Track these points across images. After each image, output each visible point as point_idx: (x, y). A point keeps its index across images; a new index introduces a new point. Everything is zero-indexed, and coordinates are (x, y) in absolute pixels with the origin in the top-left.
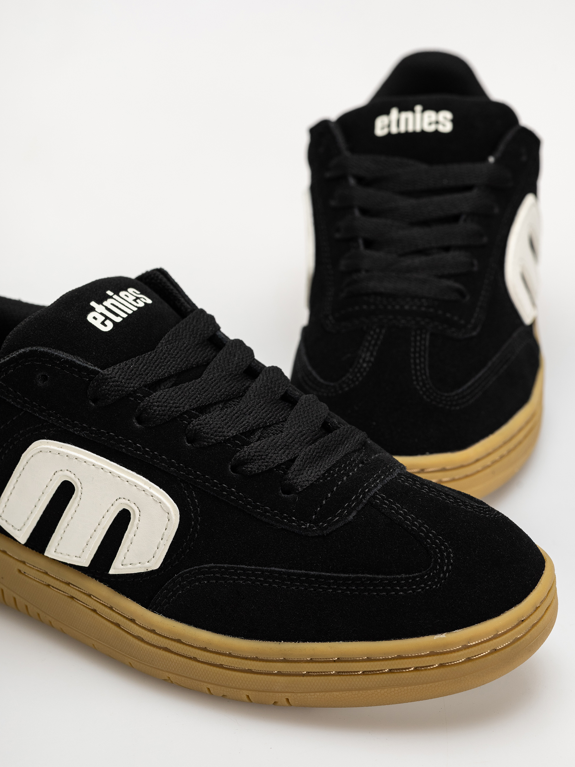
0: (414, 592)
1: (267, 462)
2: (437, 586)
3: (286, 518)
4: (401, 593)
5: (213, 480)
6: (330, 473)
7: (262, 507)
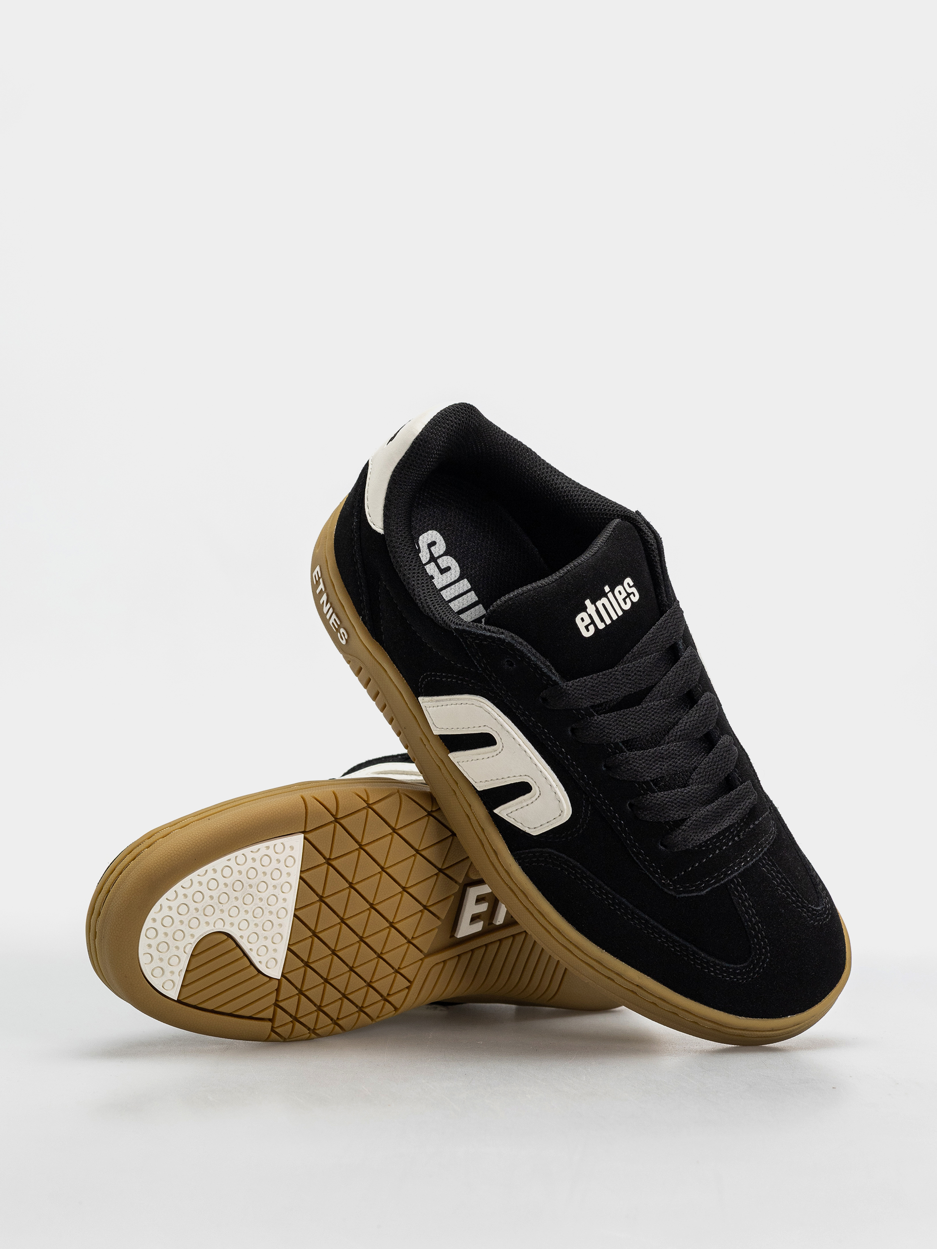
0: (723, 977)
1: (661, 816)
2: (743, 981)
3: (653, 867)
4: (713, 974)
5: (610, 806)
6: (707, 843)
7: (639, 848)
